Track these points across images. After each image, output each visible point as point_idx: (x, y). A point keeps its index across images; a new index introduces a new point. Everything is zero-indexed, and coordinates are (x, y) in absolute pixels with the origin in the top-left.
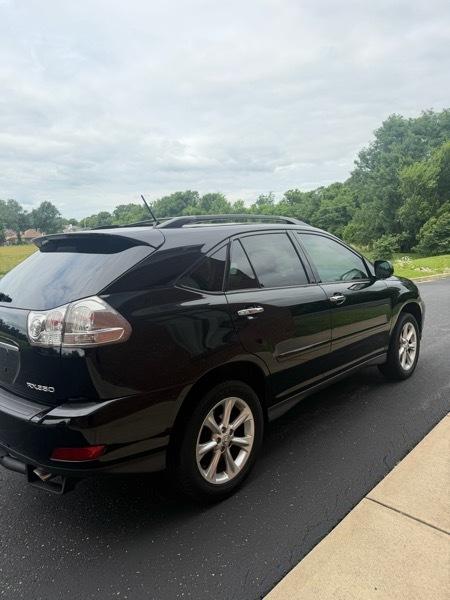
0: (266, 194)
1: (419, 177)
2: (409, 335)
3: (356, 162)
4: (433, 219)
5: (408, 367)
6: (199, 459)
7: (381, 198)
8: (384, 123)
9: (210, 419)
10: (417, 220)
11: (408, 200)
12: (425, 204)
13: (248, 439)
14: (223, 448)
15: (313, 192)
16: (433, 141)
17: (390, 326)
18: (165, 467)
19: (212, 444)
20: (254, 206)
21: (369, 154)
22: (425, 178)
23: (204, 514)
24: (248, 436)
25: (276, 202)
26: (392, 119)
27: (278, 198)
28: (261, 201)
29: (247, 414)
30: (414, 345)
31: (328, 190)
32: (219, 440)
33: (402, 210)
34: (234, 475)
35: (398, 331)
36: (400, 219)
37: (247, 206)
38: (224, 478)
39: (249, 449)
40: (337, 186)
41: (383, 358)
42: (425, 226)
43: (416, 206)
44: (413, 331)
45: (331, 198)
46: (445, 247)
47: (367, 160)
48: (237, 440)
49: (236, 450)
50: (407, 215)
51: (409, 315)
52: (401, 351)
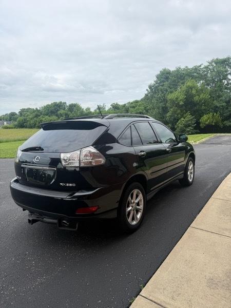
0: (102, 105)
1: (177, 98)
2: (191, 167)
3: (147, 90)
4: (182, 119)
5: (191, 180)
6: (127, 214)
7: (158, 108)
8: (161, 72)
9: (130, 198)
10: (175, 119)
11: (172, 109)
12: (179, 111)
13: (141, 207)
14: (133, 210)
15: (125, 105)
16: (182, 81)
17: (185, 163)
18: (116, 216)
19: (130, 208)
20: (95, 110)
21: (153, 86)
22: (179, 99)
23: (129, 237)
24: (141, 206)
25: (107, 109)
26: (164, 70)
27: (108, 107)
28: (99, 108)
29: (141, 196)
30: (192, 171)
31: (132, 103)
32: (132, 207)
33: (168, 114)
34: (137, 222)
35: (187, 165)
36: (167, 119)
37: (92, 110)
38: (134, 223)
39: (142, 211)
40: (137, 102)
41: (182, 176)
42: (179, 121)
43: (175, 112)
44: (192, 165)
45: (134, 107)
46: (188, 131)
47: (152, 89)
48: (137, 207)
49: (137, 211)
50: (171, 116)
51: (191, 158)
52: (189, 173)
